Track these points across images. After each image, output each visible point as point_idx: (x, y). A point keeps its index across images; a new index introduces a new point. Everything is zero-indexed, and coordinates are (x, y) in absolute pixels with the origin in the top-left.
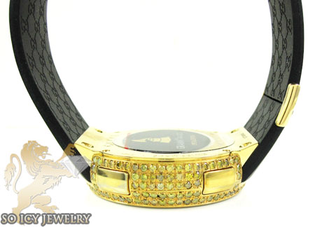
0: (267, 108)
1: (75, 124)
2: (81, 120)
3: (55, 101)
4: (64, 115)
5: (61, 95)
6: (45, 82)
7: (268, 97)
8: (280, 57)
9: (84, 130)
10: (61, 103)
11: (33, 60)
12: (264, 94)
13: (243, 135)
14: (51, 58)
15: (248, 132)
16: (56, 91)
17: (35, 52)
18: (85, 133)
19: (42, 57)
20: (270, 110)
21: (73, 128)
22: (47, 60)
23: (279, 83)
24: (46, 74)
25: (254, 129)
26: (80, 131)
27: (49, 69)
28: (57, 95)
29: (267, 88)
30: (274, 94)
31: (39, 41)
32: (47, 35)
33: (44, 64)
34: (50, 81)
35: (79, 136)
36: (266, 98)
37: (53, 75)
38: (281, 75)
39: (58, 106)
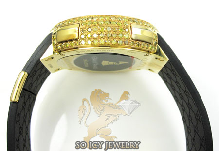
0: (34, 86)
1: (168, 74)
2: (163, 78)
3: (181, 90)
4: (175, 80)
5: (177, 95)
6: (188, 104)
7: (33, 94)
8: (25, 121)
9: (161, 71)
10: (177, 89)
11: (196, 118)
12: (36, 95)
13: (51, 67)
14: (183, 120)
15: (48, 69)
16: (181, 98)
17: (195, 124)
18: (161, 69)
19: (190, 121)
20: (32, 84)
21: (169, 71)
22: (187, 119)
23: (25, 103)
24: (188, 109)
25: (43, 71)
26: (165, 70)
27: (185, 113)
28: (180, 94)
29: (34, 100)
30: (29, 96)
31: (192, 133)
32: (186, 137)
33: (189, 116)
34: (185, 104)
35: (165, 66)
36: (35, 93)
37: (183, 109)
38: (24, 109)
39: (179, 87)
